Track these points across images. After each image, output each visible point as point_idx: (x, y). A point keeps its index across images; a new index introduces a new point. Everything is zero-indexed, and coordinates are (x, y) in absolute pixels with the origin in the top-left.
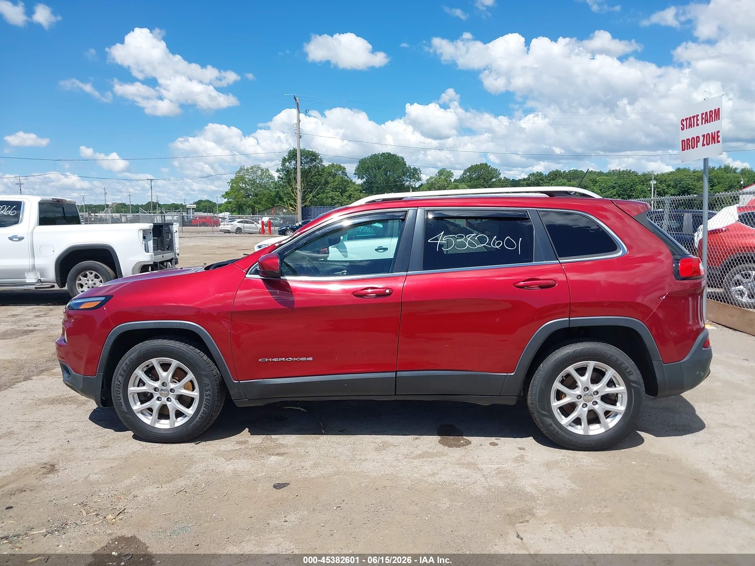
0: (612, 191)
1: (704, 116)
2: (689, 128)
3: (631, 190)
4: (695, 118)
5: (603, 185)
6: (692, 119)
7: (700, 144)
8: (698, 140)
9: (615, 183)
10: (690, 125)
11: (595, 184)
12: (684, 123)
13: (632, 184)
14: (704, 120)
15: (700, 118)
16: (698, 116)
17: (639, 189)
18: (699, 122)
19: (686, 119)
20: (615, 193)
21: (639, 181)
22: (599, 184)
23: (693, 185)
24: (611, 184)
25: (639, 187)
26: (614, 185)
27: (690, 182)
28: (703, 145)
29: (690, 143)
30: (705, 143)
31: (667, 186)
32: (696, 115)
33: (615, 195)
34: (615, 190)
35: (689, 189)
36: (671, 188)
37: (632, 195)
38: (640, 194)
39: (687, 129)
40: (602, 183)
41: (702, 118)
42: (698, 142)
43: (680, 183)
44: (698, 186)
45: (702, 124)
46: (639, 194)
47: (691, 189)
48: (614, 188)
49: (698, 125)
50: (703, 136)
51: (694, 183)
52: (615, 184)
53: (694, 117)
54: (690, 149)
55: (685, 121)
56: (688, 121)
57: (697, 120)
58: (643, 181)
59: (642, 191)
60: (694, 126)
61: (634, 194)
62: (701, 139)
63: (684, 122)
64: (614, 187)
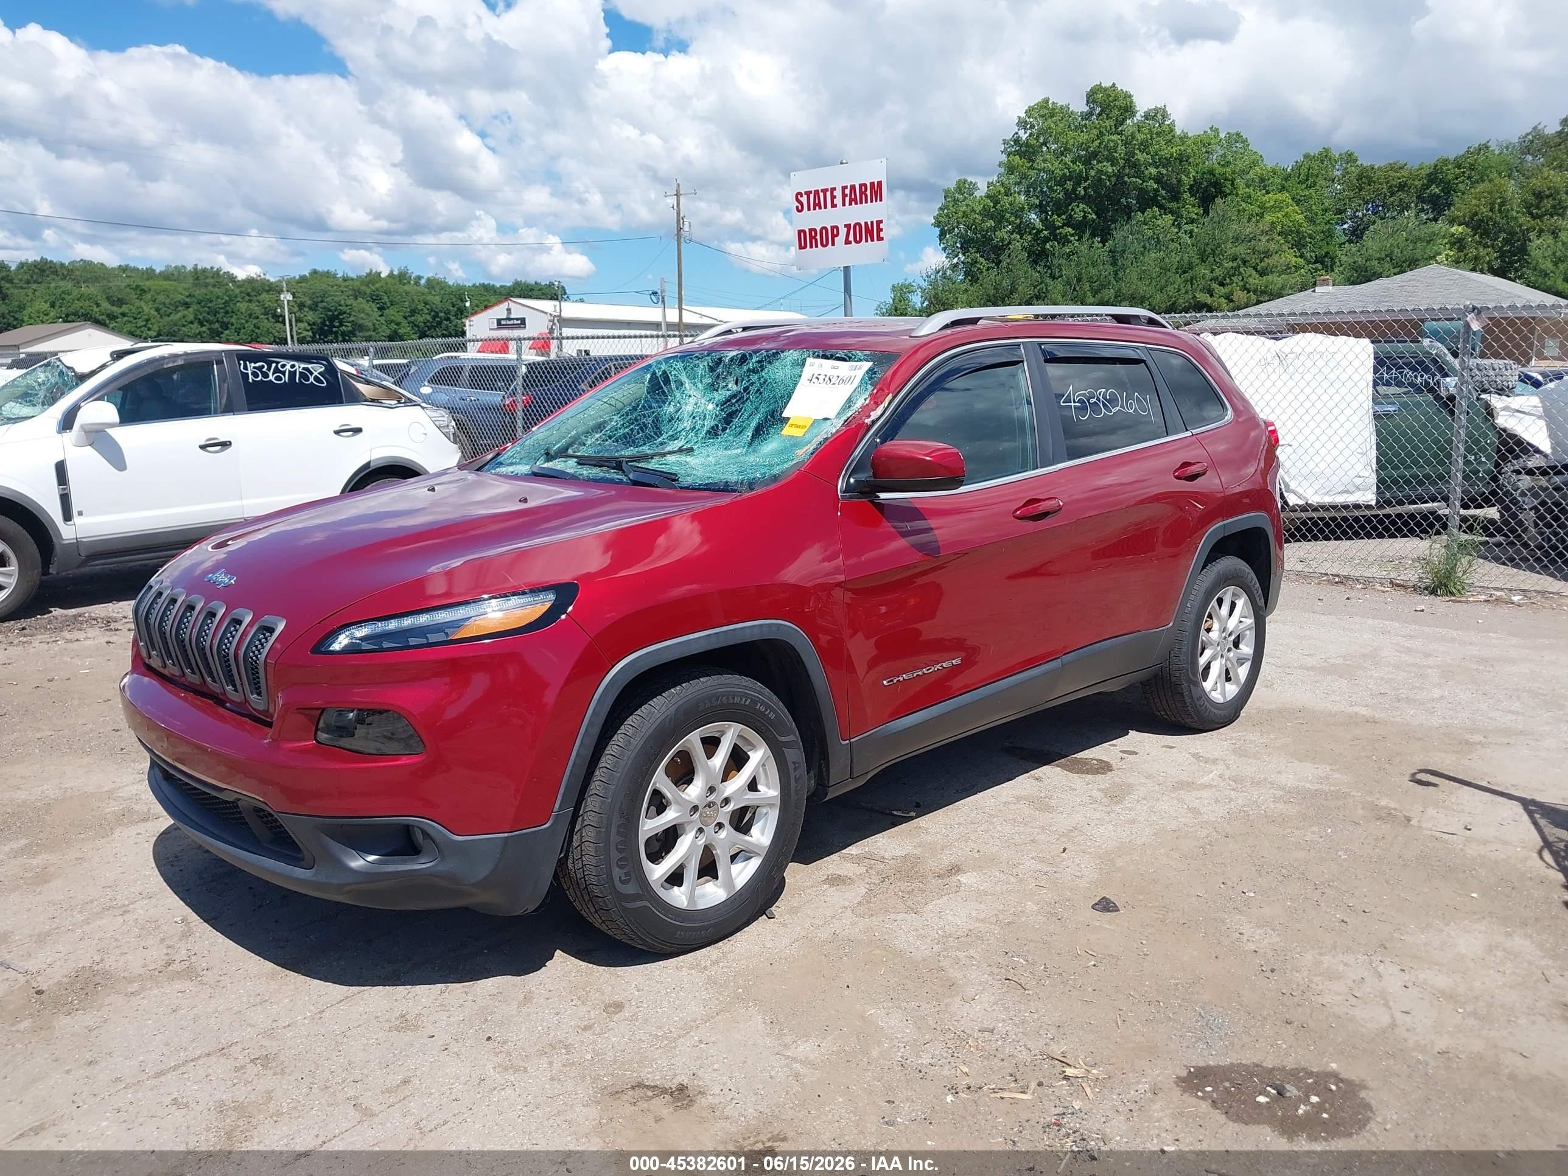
0: (182, 312)
1: (847, 191)
2: (815, 209)
3: (227, 312)
4: (828, 194)
5: (161, 298)
6: (821, 195)
7: (840, 240)
8: (835, 233)
9: (187, 294)
10: (817, 205)
11: (141, 295)
12: (804, 199)
13: (227, 298)
14: (847, 199)
15: (838, 193)
16: (833, 189)
17: (243, 310)
18: (838, 201)
19: (808, 193)
20: (191, 317)
21: (241, 292)
22: (152, 296)
23: (347, 306)
24: (180, 297)
25: (243, 306)
26: (187, 300)
27: (341, 299)
28: (847, 242)
29: (818, 237)
30: (851, 238)
31: (299, 306)
32: (829, 188)
33: (192, 323)
34: (191, 310)
35: (340, 314)
36: (306, 309)
37: (228, 323)
38: (247, 322)
39: (809, 209)
40: (158, 294)
41: (844, 196)
42: (834, 236)
43: (322, 301)
44: (355, 309)
45: (844, 205)
46: (243, 321)
47: (345, 313)
48: (187, 305)
49: (834, 206)
50: (848, 226)
51: (349, 302)
52: (187, 297)
53: (825, 191)
54: (817, 246)
55: (805, 196)
56: (812, 196)
57: (833, 197)
58: (248, 294)
59: (250, 315)
60: (825, 207)
61: (233, 320)
62: (843, 231)
63: (802, 196)
64: (186, 303)
